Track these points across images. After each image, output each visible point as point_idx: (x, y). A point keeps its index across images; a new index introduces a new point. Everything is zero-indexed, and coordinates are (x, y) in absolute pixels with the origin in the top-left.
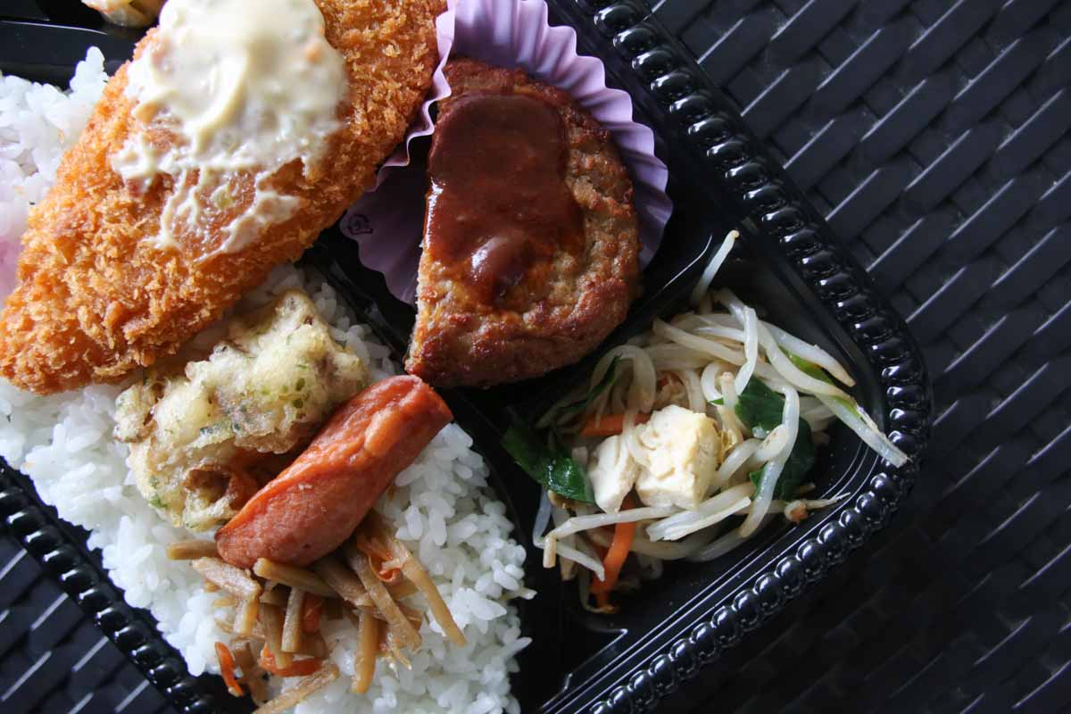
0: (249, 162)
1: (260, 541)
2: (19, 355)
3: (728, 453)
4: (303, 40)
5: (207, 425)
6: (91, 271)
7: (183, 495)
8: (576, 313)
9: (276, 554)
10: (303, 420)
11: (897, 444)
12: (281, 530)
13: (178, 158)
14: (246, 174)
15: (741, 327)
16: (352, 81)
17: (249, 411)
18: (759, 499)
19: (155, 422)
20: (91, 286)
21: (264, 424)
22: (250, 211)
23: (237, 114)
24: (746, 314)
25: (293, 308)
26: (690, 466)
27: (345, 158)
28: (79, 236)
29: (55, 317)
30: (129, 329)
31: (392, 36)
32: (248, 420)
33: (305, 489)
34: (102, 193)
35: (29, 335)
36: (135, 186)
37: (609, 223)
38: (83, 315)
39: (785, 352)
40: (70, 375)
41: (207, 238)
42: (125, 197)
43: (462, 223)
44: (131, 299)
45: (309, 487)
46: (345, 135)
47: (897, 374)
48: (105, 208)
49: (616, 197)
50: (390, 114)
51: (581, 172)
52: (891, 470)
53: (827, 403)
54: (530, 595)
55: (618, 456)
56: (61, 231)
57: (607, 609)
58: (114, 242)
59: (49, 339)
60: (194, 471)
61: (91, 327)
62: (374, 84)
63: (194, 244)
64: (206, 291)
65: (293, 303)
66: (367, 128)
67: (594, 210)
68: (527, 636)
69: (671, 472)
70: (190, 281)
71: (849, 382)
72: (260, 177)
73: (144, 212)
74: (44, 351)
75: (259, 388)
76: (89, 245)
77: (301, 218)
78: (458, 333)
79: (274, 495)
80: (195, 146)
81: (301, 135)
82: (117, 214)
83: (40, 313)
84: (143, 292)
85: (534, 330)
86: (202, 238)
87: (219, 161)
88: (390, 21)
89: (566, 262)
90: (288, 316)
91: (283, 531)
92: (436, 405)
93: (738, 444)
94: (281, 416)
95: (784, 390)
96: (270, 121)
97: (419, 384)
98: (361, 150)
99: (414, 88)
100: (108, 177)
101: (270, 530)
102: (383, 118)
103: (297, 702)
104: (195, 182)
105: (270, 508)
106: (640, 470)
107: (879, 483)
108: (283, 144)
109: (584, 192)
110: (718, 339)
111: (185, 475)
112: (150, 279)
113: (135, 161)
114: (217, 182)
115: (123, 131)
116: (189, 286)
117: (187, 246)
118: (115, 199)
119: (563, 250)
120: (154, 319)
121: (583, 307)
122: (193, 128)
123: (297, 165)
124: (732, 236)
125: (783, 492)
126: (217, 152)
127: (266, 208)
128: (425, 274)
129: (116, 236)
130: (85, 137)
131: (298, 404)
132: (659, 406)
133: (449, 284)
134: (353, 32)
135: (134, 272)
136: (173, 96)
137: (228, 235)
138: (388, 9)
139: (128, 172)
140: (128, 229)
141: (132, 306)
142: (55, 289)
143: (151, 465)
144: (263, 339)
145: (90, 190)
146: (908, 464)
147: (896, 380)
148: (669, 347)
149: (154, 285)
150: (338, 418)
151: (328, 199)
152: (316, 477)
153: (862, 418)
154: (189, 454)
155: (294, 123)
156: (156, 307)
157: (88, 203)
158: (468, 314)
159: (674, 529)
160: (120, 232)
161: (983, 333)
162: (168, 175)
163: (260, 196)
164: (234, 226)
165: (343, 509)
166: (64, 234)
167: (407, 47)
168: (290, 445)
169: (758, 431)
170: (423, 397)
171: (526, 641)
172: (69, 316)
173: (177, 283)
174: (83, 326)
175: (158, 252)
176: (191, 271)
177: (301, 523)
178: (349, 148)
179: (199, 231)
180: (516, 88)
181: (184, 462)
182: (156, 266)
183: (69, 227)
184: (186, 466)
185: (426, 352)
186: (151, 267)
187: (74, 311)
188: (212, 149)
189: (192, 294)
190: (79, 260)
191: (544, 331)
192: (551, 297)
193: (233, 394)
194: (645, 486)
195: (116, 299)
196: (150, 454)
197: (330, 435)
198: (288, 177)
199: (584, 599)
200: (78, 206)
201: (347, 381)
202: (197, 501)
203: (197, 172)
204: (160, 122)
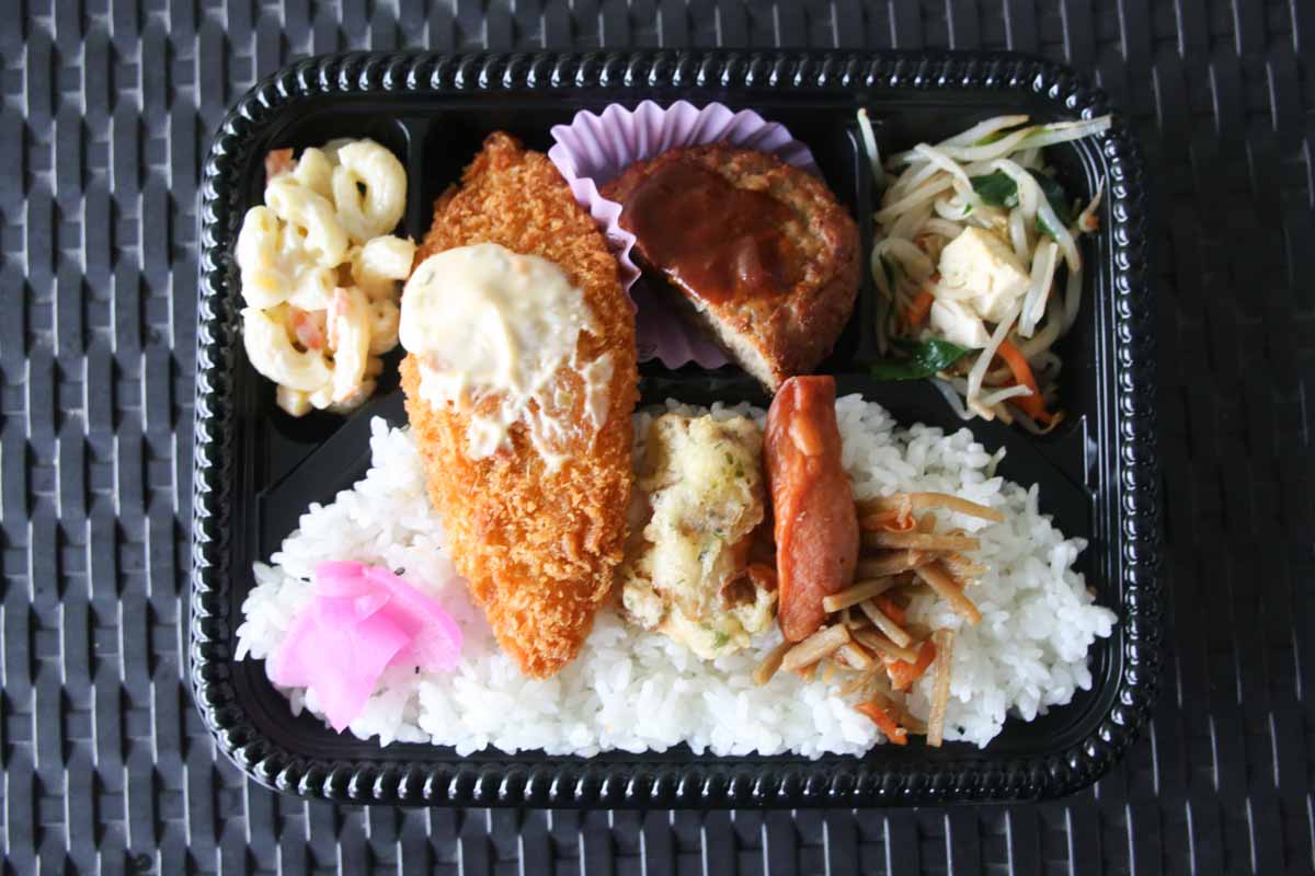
0: (556, 362)
1: (812, 585)
2: (536, 642)
3: (1009, 236)
4: (507, 265)
5: (699, 551)
6: (529, 536)
7: (732, 617)
8: (832, 247)
9: (829, 586)
10: (753, 483)
11: (1094, 116)
12: (817, 562)
13: (512, 406)
14: (563, 371)
15: (927, 162)
16: (557, 261)
17: (717, 510)
18: (1058, 237)
19: (666, 590)
20: (537, 544)
21: (735, 509)
22: (589, 389)
23: (519, 345)
24: (922, 151)
25: (670, 426)
26: (998, 260)
27: (604, 304)
28: (499, 522)
29: (534, 590)
30: (591, 545)
31: (547, 217)
32: (722, 517)
33: (804, 517)
34: (484, 482)
35: (530, 623)
36: (502, 451)
37: (788, 184)
38: (551, 569)
39: (968, 146)
40: (581, 620)
41: (580, 432)
42: (502, 466)
43: (711, 268)
44: (571, 523)
45: (803, 514)
46: (590, 292)
47: (1044, 81)
48: (496, 487)
49: (772, 167)
50: (599, 256)
51: (738, 175)
52: (1109, 134)
53: (1025, 146)
54: (1002, 453)
55: (950, 311)
56: (483, 531)
57: (1056, 419)
58: (525, 500)
59: (544, 610)
60: (723, 590)
61: (564, 571)
62: (570, 251)
63: (575, 445)
64: (612, 467)
65: (666, 423)
66: (596, 275)
67: (771, 186)
68: (1031, 485)
69: (992, 279)
70: (596, 470)
71: (1023, 119)
72: (572, 364)
73: (523, 461)
74: (549, 621)
75: (708, 487)
76: (510, 521)
77: (620, 365)
78: (783, 327)
79: (789, 544)
80: (514, 389)
81: (568, 315)
82: (508, 481)
83: (522, 600)
84: (574, 510)
85: (821, 281)
86: (577, 435)
87: (538, 380)
88: (535, 212)
89: (792, 228)
90: (673, 434)
91: (818, 562)
92: (819, 384)
93: (1008, 222)
94: (738, 491)
95: (995, 165)
96: (541, 328)
97: (795, 381)
98: (607, 292)
99: (592, 232)
100: (477, 468)
101: (811, 570)
102: (598, 263)
103: (948, 685)
104: (538, 407)
105: (796, 555)
106: (971, 304)
107: (1112, 150)
108: (562, 333)
109: (753, 182)
110: (921, 185)
111: (720, 600)
112: (570, 498)
113: (486, 437)
114: (550, 395)
115: (458, 430)
116: (599, 476)
117: (573, 451)
118: (497, 475)
119: (783, 223)
120: (598, 522)
121: (831, 239)
122: (501, 379)
123: (584, 335)
124: (862, 116)
125: (1068, 219)
126: (530, 378)
127: (595, 377)
128: (724, 317)
129: (522, 494)
130: (434, 467)
131: (740, 474)
132: (937, 260)
133: (745, 308)
134: (525, 237)
135: (555, 506)
136: (470, 375)
137: (590, 417)
138: (526, 207)
139: (489, 450)
140: (525, 482)
141: (577, 526)
142: (517, 574)
143: (692, 618)
144: (674, 466)
145: (475, 488)
146: (1114, 120)
147: (1047, 85)
148: (901, 220)
149: (577, 499)
150: (770, 460)
151: (622, 338)
152: (801, 503)
153: (1057, 130)
154: (709, 584)
155: (557, 313)
156: (591, 511)
157: (483, 497)
158: (776, 311)
159: (1034, 311)
160: (522, 490)
161: (1060, 19)
162: (516, 423)
163: (585, 373)
164: (588, 407)
165: (836, 508)
166: (487, 531)
167: (561, 214)
168: (761, 509)
169: (1010, 201)
170: (806, 385)
171: (1035, 488)
172: (544, 579)
173: (588, 481)
174: (560, 577)
175: (559, 475)
176: (590, 463)
177: (824, 544)
178: (600, 296)
179: (571, 433)
180: (647, 172)
181: (710, 594)
182: (566, 485)
183: (486, 523)
184: (714, 595)
185: (778, 357)
186: (565, 489)
187: (543, 574)
188: (526, 378)
189: (606, 478)
190: (512, 539)
191: (828, 275)
192: (807, 254)
193: (695, 511)
194: (986, 308)
195: (563, 533)
196: (685, 613)
197: (778, 474)
198: (588, 347)
199: (1035, 429)
200: (477, 507)
201: (750, 434)
202: (745, 609)
203: (532, 401)
204: (477, 398)
